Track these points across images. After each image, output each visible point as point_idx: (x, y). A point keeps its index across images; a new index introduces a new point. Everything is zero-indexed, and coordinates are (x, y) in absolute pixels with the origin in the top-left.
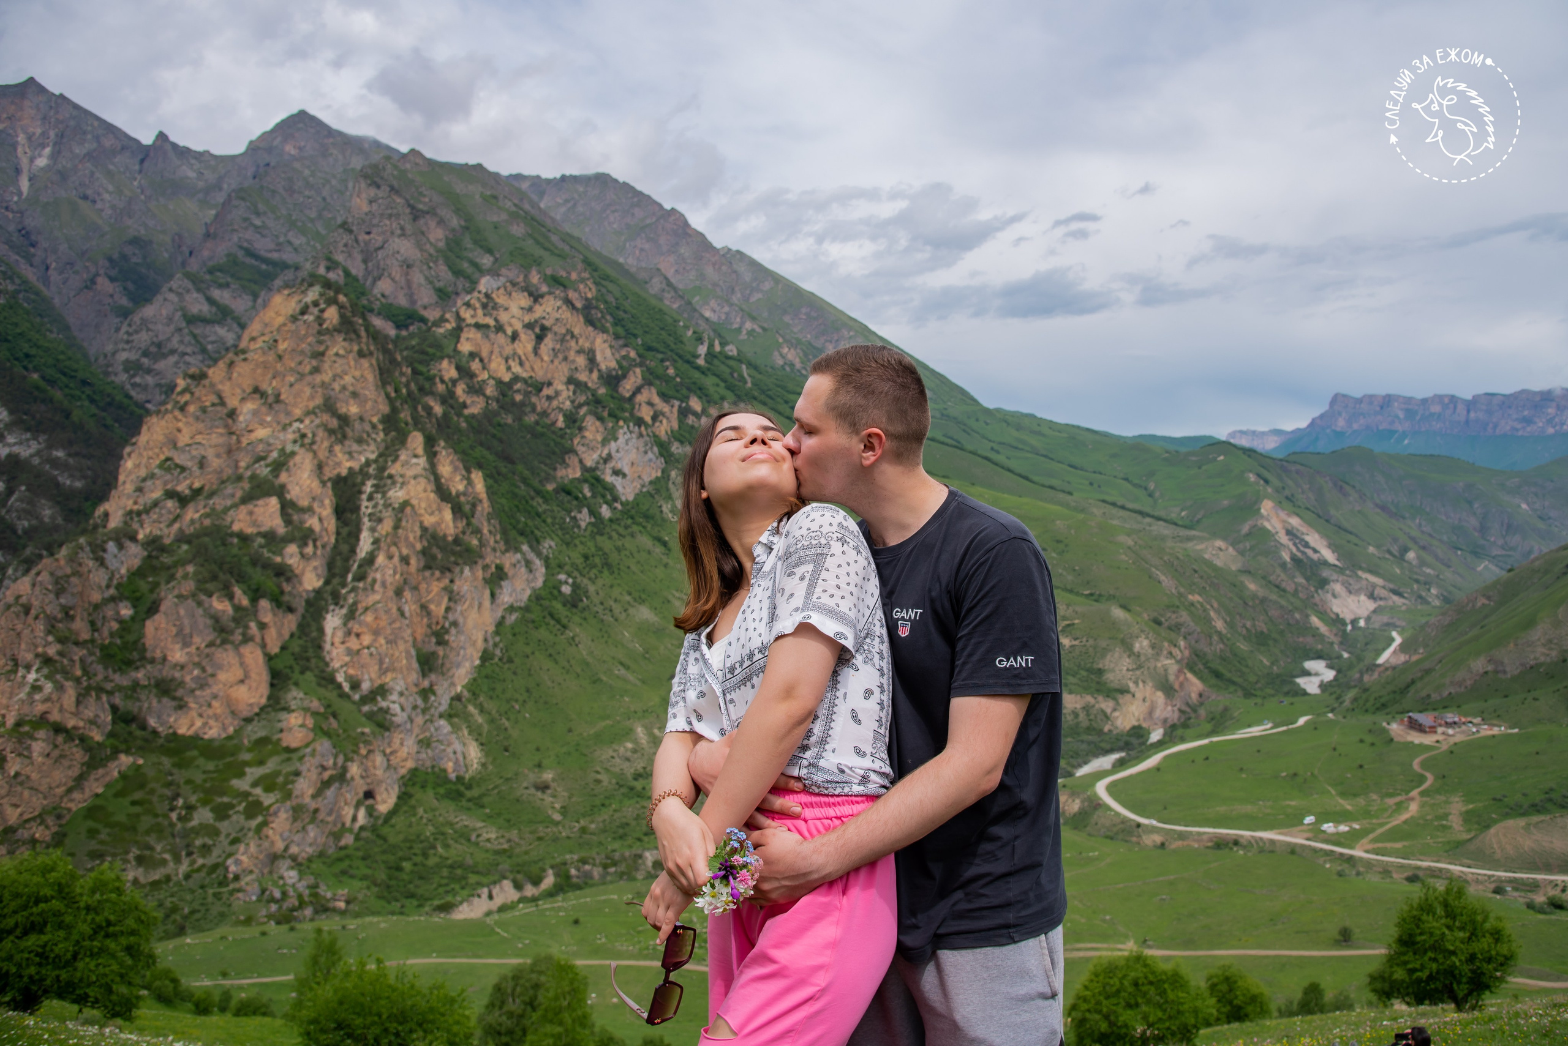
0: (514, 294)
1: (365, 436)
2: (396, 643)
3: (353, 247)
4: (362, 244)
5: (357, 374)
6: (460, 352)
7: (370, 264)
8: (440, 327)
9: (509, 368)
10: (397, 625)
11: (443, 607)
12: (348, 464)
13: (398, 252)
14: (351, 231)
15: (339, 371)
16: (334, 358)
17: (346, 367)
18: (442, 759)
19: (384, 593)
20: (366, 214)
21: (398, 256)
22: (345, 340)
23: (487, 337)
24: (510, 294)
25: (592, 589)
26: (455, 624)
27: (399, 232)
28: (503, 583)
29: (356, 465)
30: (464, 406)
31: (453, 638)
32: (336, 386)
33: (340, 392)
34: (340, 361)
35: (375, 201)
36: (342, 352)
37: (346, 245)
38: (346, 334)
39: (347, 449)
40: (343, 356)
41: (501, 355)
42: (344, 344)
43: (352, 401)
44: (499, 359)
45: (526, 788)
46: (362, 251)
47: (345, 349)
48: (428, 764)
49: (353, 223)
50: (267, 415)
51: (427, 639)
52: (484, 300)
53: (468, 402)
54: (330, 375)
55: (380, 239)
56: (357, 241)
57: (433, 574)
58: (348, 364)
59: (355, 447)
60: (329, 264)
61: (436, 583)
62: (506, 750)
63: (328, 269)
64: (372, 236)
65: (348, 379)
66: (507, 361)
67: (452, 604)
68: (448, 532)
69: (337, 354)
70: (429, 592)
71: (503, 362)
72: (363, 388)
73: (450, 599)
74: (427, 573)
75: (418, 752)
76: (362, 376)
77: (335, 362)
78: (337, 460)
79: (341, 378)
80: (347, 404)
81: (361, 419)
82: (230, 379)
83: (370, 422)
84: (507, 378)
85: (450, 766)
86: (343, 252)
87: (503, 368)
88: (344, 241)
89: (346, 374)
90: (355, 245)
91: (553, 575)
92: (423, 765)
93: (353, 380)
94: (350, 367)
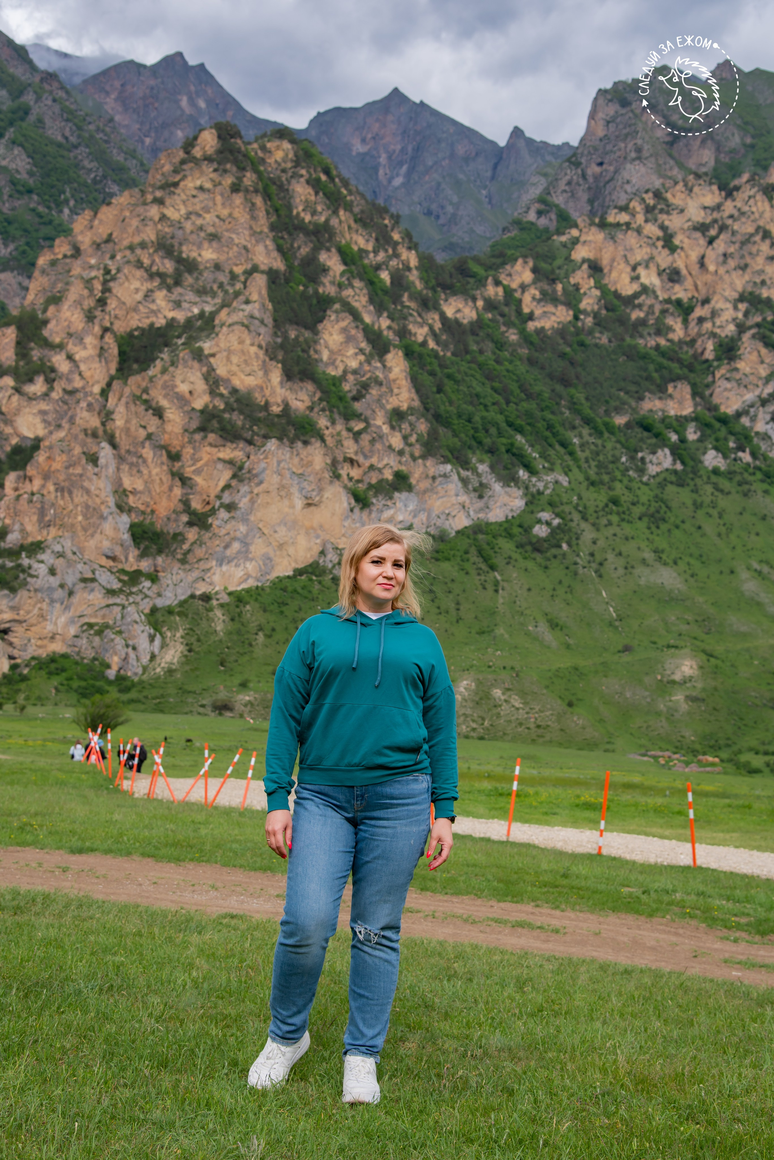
0: (696, 189)
1: (215, 287)
2: (70, 493)
3: (579, 184)
4: (591, 180)
5: (225, 212)
7: (596, 204)
8: (564, 234)
9: (636, 278)
10: (78, 470)
11: (222, 484)
12: (170, 315)
13: (628, 182)
14: (578, 164)
15: (198, 208)
16: (194, 192)
17: (211, 204)
18: (107, 651)
20: (601, 140)
21: (628, 188)
22: (215, 170)
23: (612, 238)
24: (691, 191)
26: (230, 507)
27: (633, 155)
28: (396, 495)
29: (180, 316)
30: (531, 317)
31: (216, 523)
32: (188, 226)
33: (192, 232)
34: (202, 196)
35: (613, 121)
36: (208, 185)
37: (569, 183)
38: (219, 163)
39: (174, 297)
40: (209, 190)
41: (627, 261)
42: (214, 176)
43: (206, 245)
44: (622, 266)
45: (203, 706)
46: (589, 188)
47: (212, 180)
48: (90, 654)
49: (582, 154)
50: (91, 256)
52: (651, 202)
53: (538, 312)
54: (183, 211)
55: (612, 169)
56: (584, 176)
58: (214, 200)
59: (190, 296)
60: (542, 207)
61: (208, 449)
62: (222, 664)
63: (540, 213)
64: (604, 166)
65: (209, 218)
66: (634, 269)
67: (234, 483)
69: (201, 188)
70: (195, 461)
71: (628, 269)
72: (227, 230)
73: (234, 476)
74: (198, 437)
75: (76, 636)
76: (230, 215)
77: (194, 196)
78: (154, 307)
79: (199, 215)
80: (200, 247)
81: (217, 267)
82: (91, 227)
83: (231, 272)
84: (628, 289)
85: (115, 661)
86: (565, 191)
87: (626, 278)
88: (568, 178)
89: (208, 212)
90: (581, 181)
91: (532, 512)
92: (78, 653)
93: (217, 220)
94: (215, 204)
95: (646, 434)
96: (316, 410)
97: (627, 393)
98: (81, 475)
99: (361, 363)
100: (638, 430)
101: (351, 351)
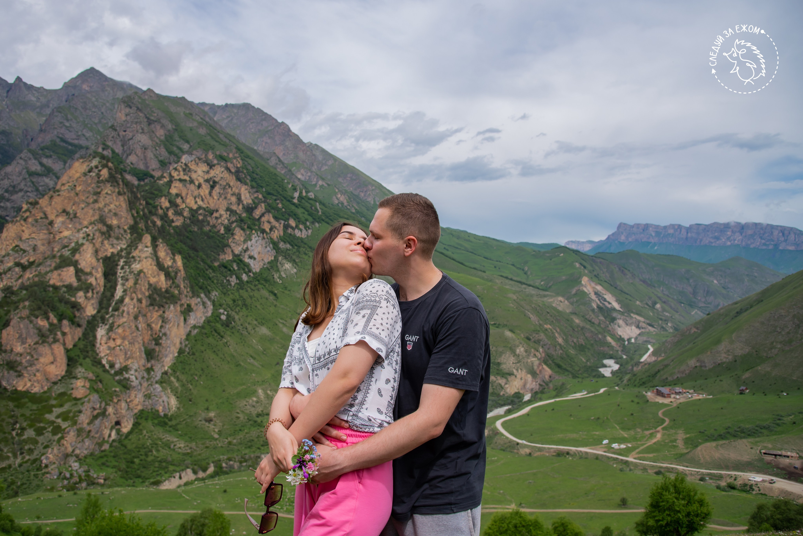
0: (200, 164)
1: (120, 236)
2: (134, 344)
3: (116, 138)
4: (122, 137)
5: (117, 204)
6: (171, 194)
7: (125, 147)
8: (161, 180)
9: (196, 202)
10: (135, 334)
11: (159, 325)
12: (111, 250)
13: (140, 141)
14: (116, 130)
15: (108, 202)
16: (105, 195)
17: (112, 200)
18: (156, 405)
19: (128, 318)
20: (124, 121)
21: (140, 144)
22: (111, 186)
23: (185, 186)
24: (198, 164)
25: (237, 317)
26: (165, 334)
27: (141, 131)
28: (190, 314)
29: (115, 251)
30: (173, 221)
31: (163, 342)
32: (106, 210)
33: (108, 213)
34: (108, 197)
35: (129, 115)
36: (109, 192)
37: (113, 137)
38: (112, 183)
39: (111, 243)
40: (110, 195)
41: (192, 196)
42: (111, 188)
43: (114, 218)
44: (191, 198)
45: (200, 421)
46: (121, 140)
47: (111, 191)
48: (149, 407)
49: (117, 126)
50: (69, 224)
51: (150, 342)
52: (184, 167)
53: (175, 219)
54: (103, 204)
55: (131, 134)
56: (119, 135)
57: (154, 308)
58: (113, 198)
59: (115, 241)
60: (104, 147)
61: (155, 313)
62: (190, 401)
63: (103, 149)
64: (127, 133)
65: (112, 206)
66: (195, 199)
67: (164, 324)
68: (162, 287)
69: (107, 193)
70: (152, 318)
71: (193, 199)
72: (120, 211)
73: (163, 322)
74: (151, 308)
75: (144, 401)
76: (120, 205)
77: (106, 197)
78: (106, 248)
79: (109, 205)
80: (112, 219)
81: (119, 227)
82: (51, 205)
83: (123, 229)
84: (195, 207)
85: (161, 409)
86: (111, 140)
87: (193, 202)
88: (112, 135)
89: (111, 204)
90: (118, 137)
91: (217, 310)
92: (146, 408)
93: (115, 207)
94: (114, 200)
95: (226, 270)
96: (173, 287)
97: (214, 253)
98: (136, 336)
99: (172, 263)
100: (223, 268)
101: (168, 259)
